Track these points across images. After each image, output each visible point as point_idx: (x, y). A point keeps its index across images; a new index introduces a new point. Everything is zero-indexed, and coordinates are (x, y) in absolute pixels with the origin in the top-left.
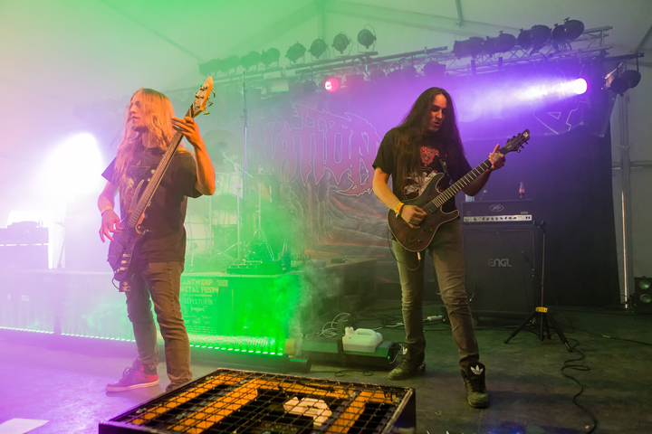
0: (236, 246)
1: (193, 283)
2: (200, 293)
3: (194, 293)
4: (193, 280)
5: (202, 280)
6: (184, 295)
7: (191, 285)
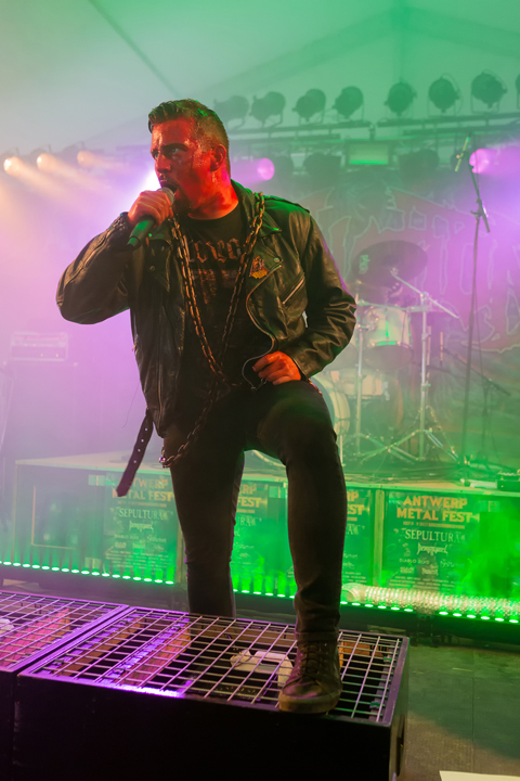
0: (417, 435)
1: (425, 504)
2: (440, 521)
3: (427, 520)
4: (425, 497)
5: (446, 499)
6: (405, 523)
7: (422, 506)
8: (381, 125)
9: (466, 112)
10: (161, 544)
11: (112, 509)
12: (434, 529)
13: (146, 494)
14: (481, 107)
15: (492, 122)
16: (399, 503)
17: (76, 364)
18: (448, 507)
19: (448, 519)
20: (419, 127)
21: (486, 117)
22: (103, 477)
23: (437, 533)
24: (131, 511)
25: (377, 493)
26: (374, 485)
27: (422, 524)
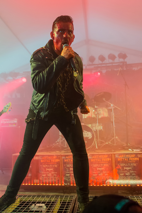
1: (125, 157)
2: (129, 161)
3: (126, 161)
4: (125, 155)
5: (130, 155)
6: (120, 162)
7: (124, 157)
8: (88, 65)
9: (108, 62)
10: (56, 174)
11: (41, 166)
12: (128, 163)
13: (50, 161)
14: (111, 61)
15: (114, 64)
16: (118, 157)
17: (19, 127)
18: (131, 157)
19: (131, 160)
20: (97, 66)
21: (112, 63)
22: (38, 157)
23: (128, 164)
24: (46, 166)
25: (112, 155)
26: (111, 153)
27: (124, 162)
